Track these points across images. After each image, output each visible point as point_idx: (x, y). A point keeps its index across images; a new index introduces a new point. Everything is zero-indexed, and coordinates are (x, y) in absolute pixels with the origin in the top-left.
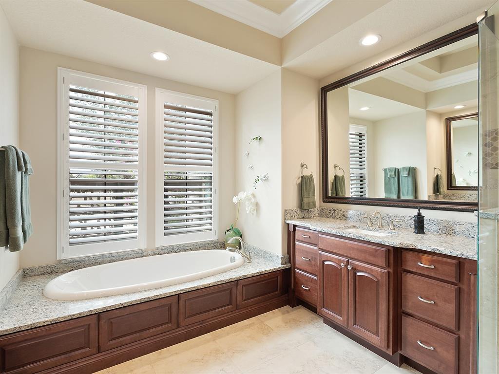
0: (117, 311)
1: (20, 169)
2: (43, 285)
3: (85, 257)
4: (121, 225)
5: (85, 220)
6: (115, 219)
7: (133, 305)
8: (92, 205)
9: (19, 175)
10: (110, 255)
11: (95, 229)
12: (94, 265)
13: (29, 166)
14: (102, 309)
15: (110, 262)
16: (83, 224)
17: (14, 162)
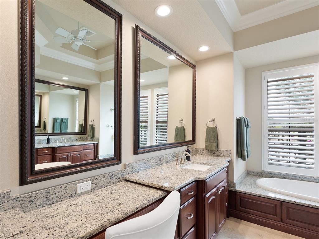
0: (292, 205)
1: (246, 126)
2: (255, 180)
3: (277, 173)
4: (305, 159)
5: (279, 152)
6: (299, 154)
7: (303, 206)
8: (283, 144)
9: (245, 128)
10: (293, 175)
11: (285, 158)
12: (282, 178)
13: (249, 124)
14: (283, 200)
15: (293, 179)
16: (277, 154)
17: (243, 123)
